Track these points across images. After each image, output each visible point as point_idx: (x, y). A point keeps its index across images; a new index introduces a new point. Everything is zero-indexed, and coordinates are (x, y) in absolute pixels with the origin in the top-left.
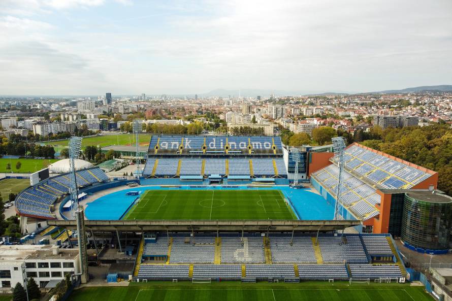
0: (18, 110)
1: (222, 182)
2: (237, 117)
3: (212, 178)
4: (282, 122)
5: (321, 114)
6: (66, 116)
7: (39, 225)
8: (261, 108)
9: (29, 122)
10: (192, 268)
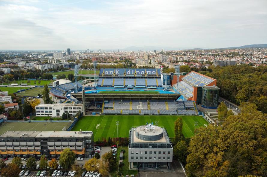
0: (21, 58)
1: (133, 88)
2: (142, 61)
3: (128, 87)
4: (165, 64)
5: (187, 60)
6: (51, 61)
7: (61, 101)
8: (155, 57)
9: (32, 64)
10: (122, 111)
